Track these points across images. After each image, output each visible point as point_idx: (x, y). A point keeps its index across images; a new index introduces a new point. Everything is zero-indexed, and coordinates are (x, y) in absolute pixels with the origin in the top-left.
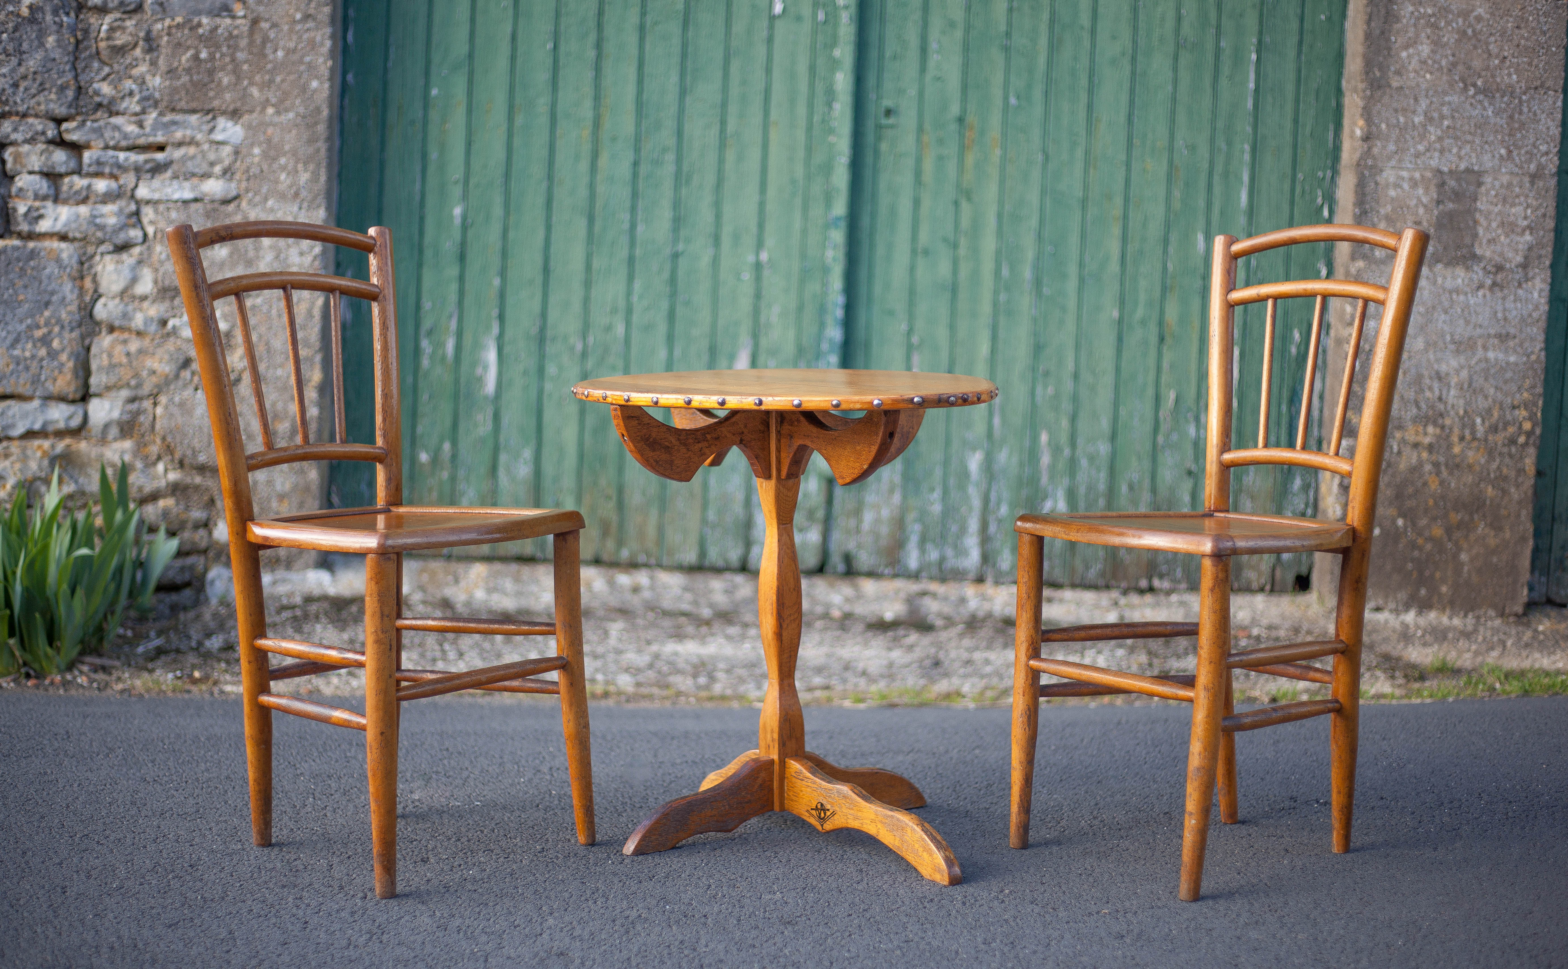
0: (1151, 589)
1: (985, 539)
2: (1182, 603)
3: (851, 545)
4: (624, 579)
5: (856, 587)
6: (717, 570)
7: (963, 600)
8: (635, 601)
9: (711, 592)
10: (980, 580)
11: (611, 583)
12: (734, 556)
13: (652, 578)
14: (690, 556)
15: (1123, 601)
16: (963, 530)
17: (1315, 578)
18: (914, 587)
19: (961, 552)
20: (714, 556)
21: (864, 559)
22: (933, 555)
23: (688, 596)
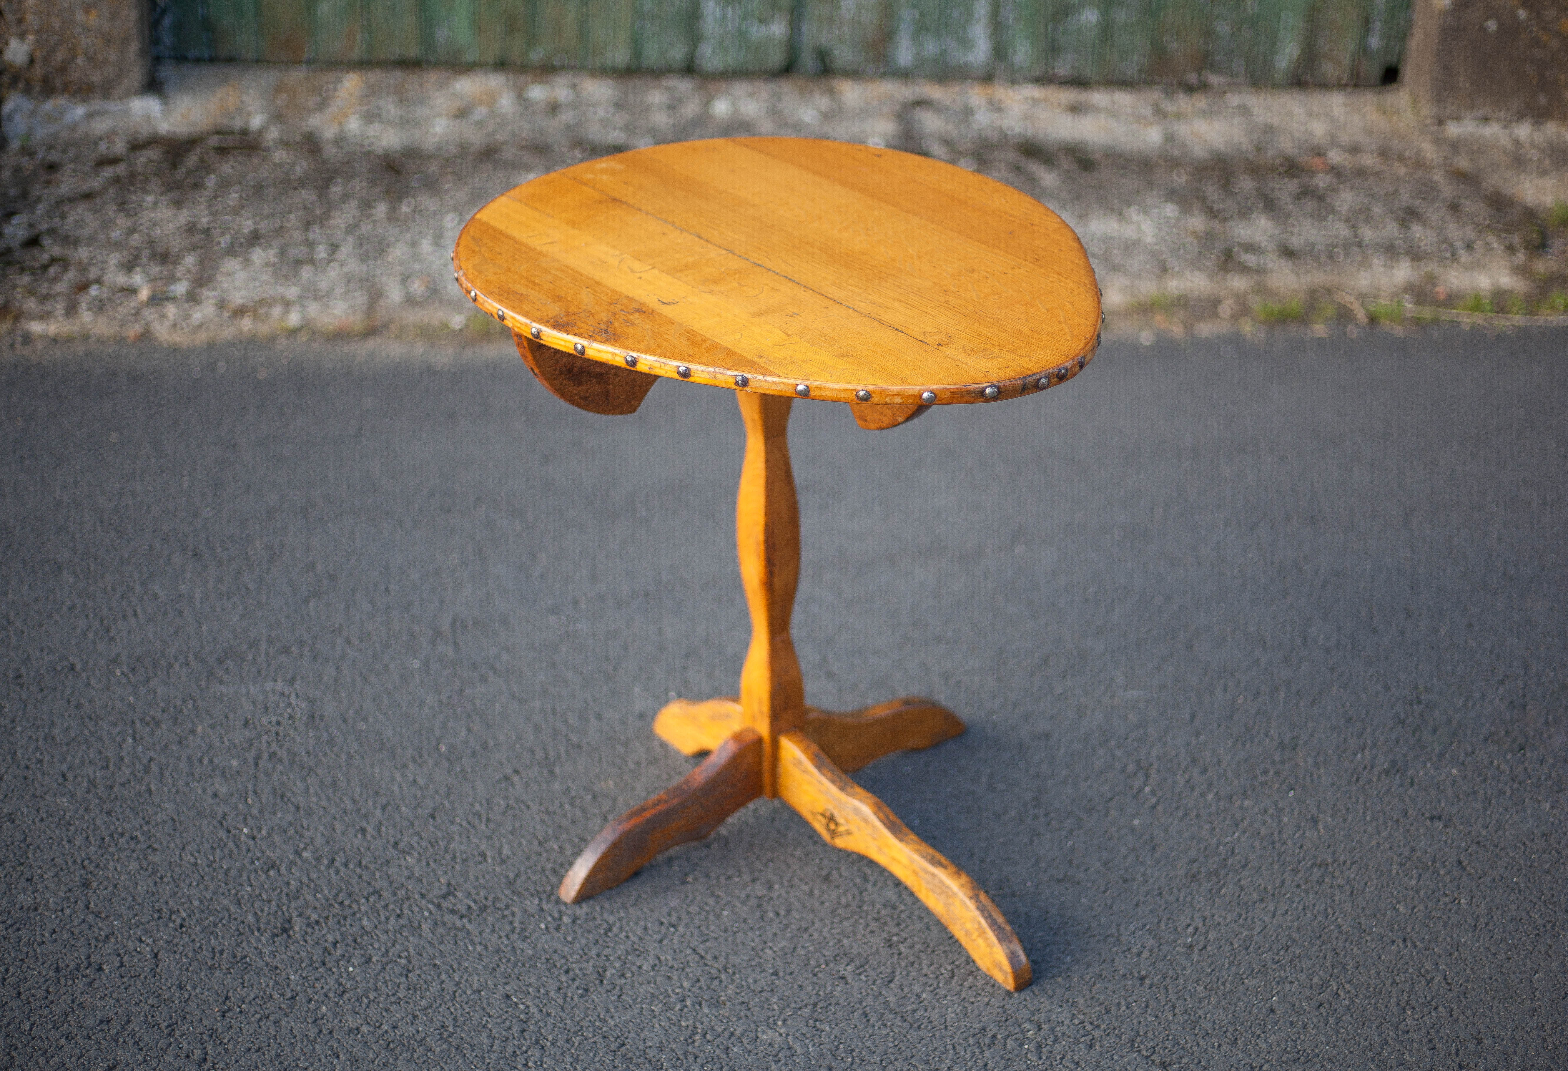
0: (1204, 87)
1: (997, 27)
2: (1244, 111)
3: (825, 38)
4: (538, 93)
5: (832, 92)
6: (657, 73)
7: (968, 112)
8: (554, 127)
9: (648, 108)
10: (988, 78)
11: (521, 97)
12: (678, 53)
13: (574, 87)
14: (621, 56)
15: (1169, 107)
16: (969, 18)
17: (1408, 72)
18: (906, 92)
19: (966, 43)
20: (651, 54)
21: (844, 55)
22: (930, 48)
23: (621, 119)
